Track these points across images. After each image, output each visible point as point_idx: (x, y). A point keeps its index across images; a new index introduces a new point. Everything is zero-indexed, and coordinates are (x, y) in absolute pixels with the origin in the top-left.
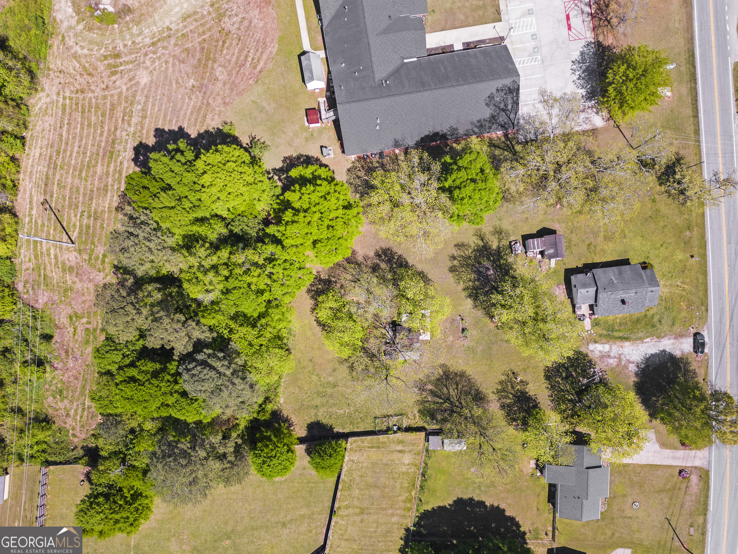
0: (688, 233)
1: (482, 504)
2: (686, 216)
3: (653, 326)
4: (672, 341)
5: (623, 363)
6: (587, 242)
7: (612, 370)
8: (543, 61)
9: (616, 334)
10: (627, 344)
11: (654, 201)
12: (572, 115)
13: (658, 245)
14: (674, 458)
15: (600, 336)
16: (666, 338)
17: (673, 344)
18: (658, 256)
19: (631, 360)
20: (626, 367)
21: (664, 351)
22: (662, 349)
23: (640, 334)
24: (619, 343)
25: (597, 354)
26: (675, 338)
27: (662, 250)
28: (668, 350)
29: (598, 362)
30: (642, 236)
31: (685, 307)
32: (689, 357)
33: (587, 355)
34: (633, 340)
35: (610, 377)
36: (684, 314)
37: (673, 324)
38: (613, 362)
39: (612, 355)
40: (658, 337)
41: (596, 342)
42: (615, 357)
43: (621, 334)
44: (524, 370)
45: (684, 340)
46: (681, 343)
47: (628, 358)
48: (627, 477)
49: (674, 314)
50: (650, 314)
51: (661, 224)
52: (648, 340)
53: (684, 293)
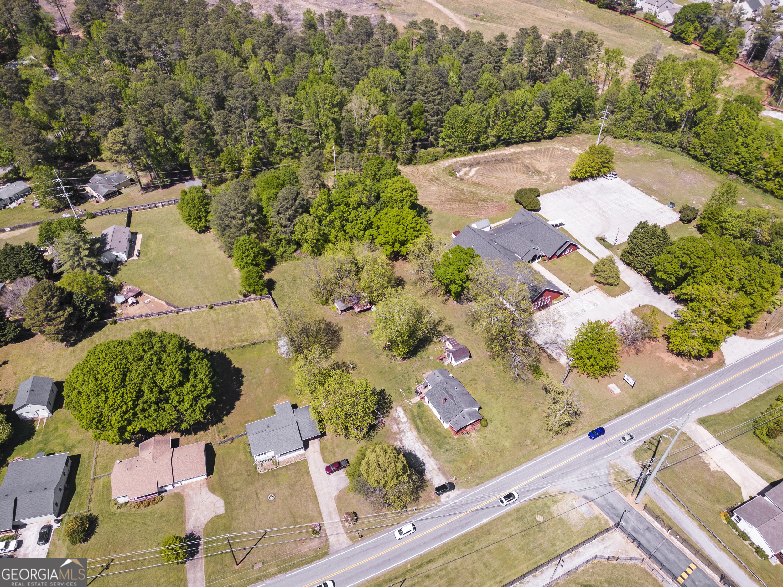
0: (529, 442)
1: (241, 384)
2: (540, 435)
3: (440, 447)
4: (436, 467)
5: (398, 436)
6: (475, 378)
7: (388, 430)
8: (574, 319)
9: (418, 422)
10: (415, 433)
11: (535, 409)
12: (555, 346)
13: (505, 425)
14: (330, 514)
15: (411, 411)
16: (435, 461)
17: (434, 469)
18: (497, 428)
19: (403, 441)
20: (396, 439)
21: (424, 464)
22: (424, 461)
23: (428, 440)
24: (412, 427)
25: (396, 415)
26: (439, 469)
27: (504, 429)
28: (426, 466)
29: (389, 418)
30: (504, 411)
31: (469, 465)
32: (429, 487)
33: (391, 408)
34: (421, 437)
35: (381, 431)
36: (463, 466)
37: (450, 462)
38: (395, 428)
39: (400, 426)
40: (433, 455)
41: (405, 410)
42: (399, 428)
43: (420, 425)
44: (360, 373)
45: (441, 476)
46: (437, 475)
47: (404, 438)
48: (297, 479)
49: (458, 459)
50: (448, 440)
51: (523, 420)
52: (427, 448)
53: (480, 460)
